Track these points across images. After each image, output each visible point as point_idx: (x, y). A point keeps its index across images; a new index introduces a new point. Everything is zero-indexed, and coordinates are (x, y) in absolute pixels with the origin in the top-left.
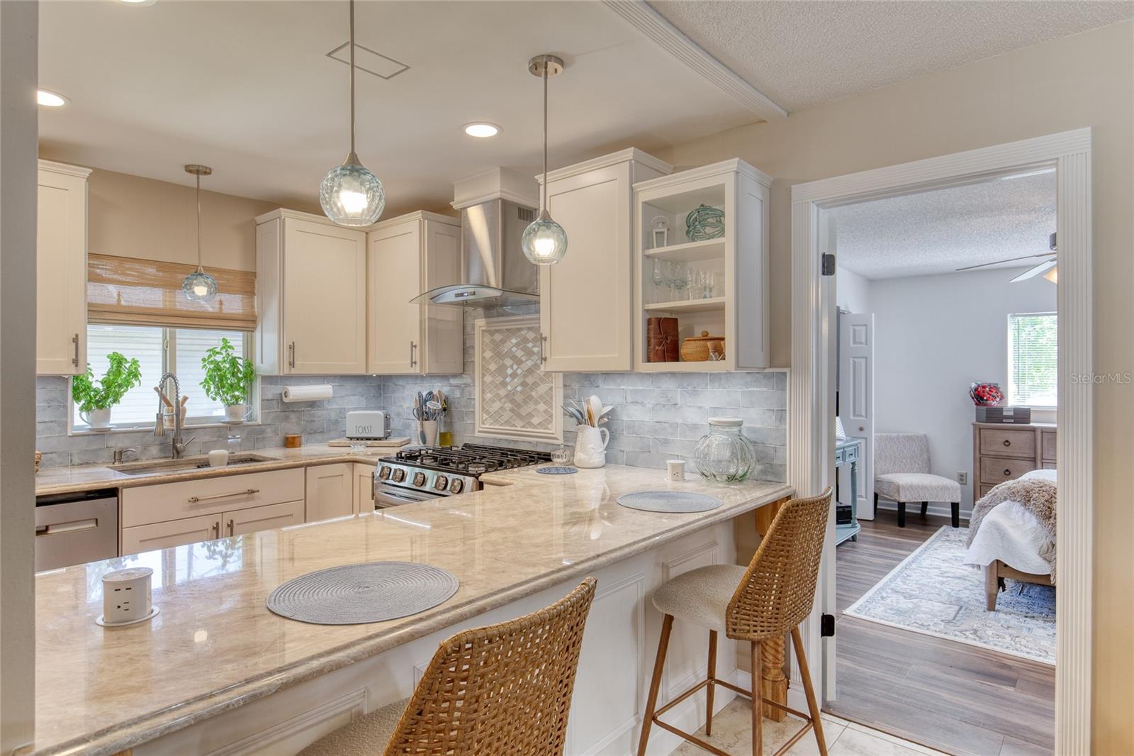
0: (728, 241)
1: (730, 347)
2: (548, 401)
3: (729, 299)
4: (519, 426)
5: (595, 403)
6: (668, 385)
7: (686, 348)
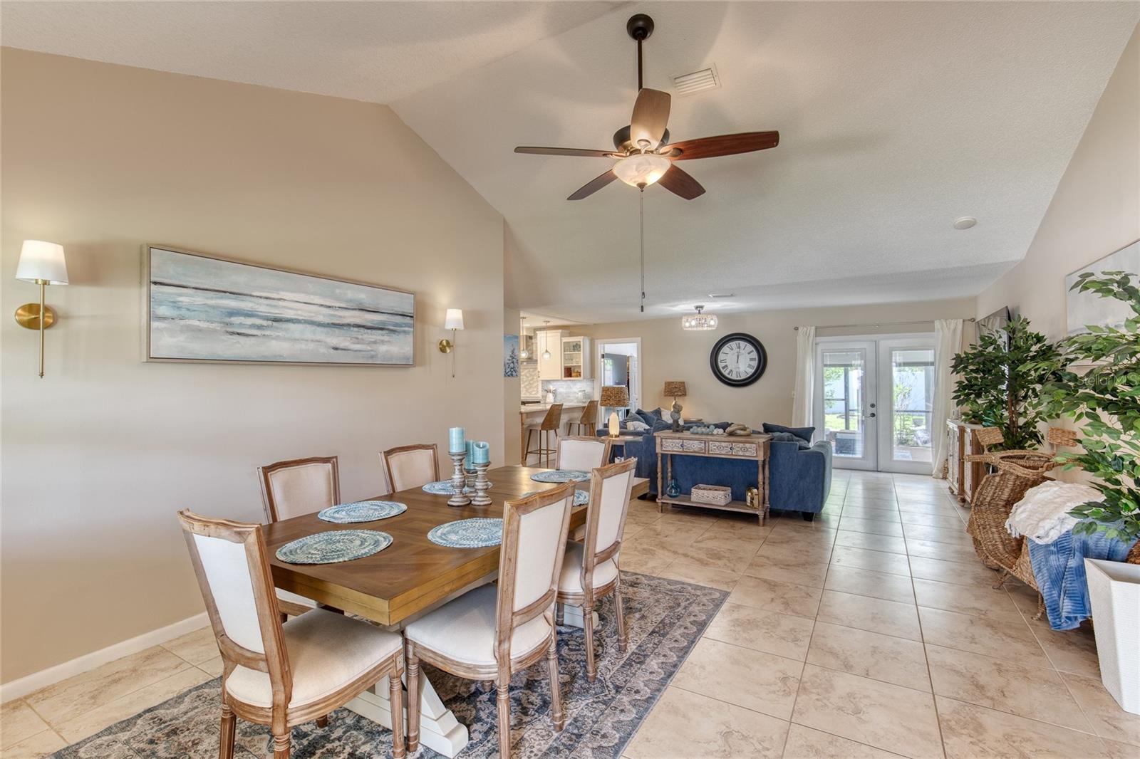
0: (582, 352)
1: (582, 374)
2: (537, 387)
3: (582, 365)
4: (528, 395)
5: (552, 387)
6: (569, 382)
7: (573, 374)
